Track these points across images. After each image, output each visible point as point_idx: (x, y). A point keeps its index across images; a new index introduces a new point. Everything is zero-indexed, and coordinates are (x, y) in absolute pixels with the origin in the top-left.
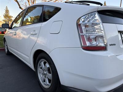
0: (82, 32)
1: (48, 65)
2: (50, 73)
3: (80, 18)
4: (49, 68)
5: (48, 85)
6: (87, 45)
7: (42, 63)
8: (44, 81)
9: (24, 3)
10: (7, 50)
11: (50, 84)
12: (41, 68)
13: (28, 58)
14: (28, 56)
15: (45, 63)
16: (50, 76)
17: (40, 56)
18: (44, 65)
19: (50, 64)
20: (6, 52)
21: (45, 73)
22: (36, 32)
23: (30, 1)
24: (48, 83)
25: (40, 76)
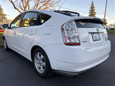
0: (64, 34)
1: (42, 57)
2: (44, 62)
3: (63, 25)
4: (43, 58)
5: (42, 71)
6: (68, 42)
7: (38, 55)
8: (40, 69)
9: (18, 3)
10: (6, 46)
11: (44, 70)
12: (37, 59)
13: (26, 52)
14: (27, 51)
15: (40, 55)
16: (44, 64)
17: (36, 50)
18: (39, 57)
19: (44, 55)
20: (5, 48)
21: (40, 62)
22: (33, 33)
23: (24, 1)
24: (42, 69)
25: (37, 66)
